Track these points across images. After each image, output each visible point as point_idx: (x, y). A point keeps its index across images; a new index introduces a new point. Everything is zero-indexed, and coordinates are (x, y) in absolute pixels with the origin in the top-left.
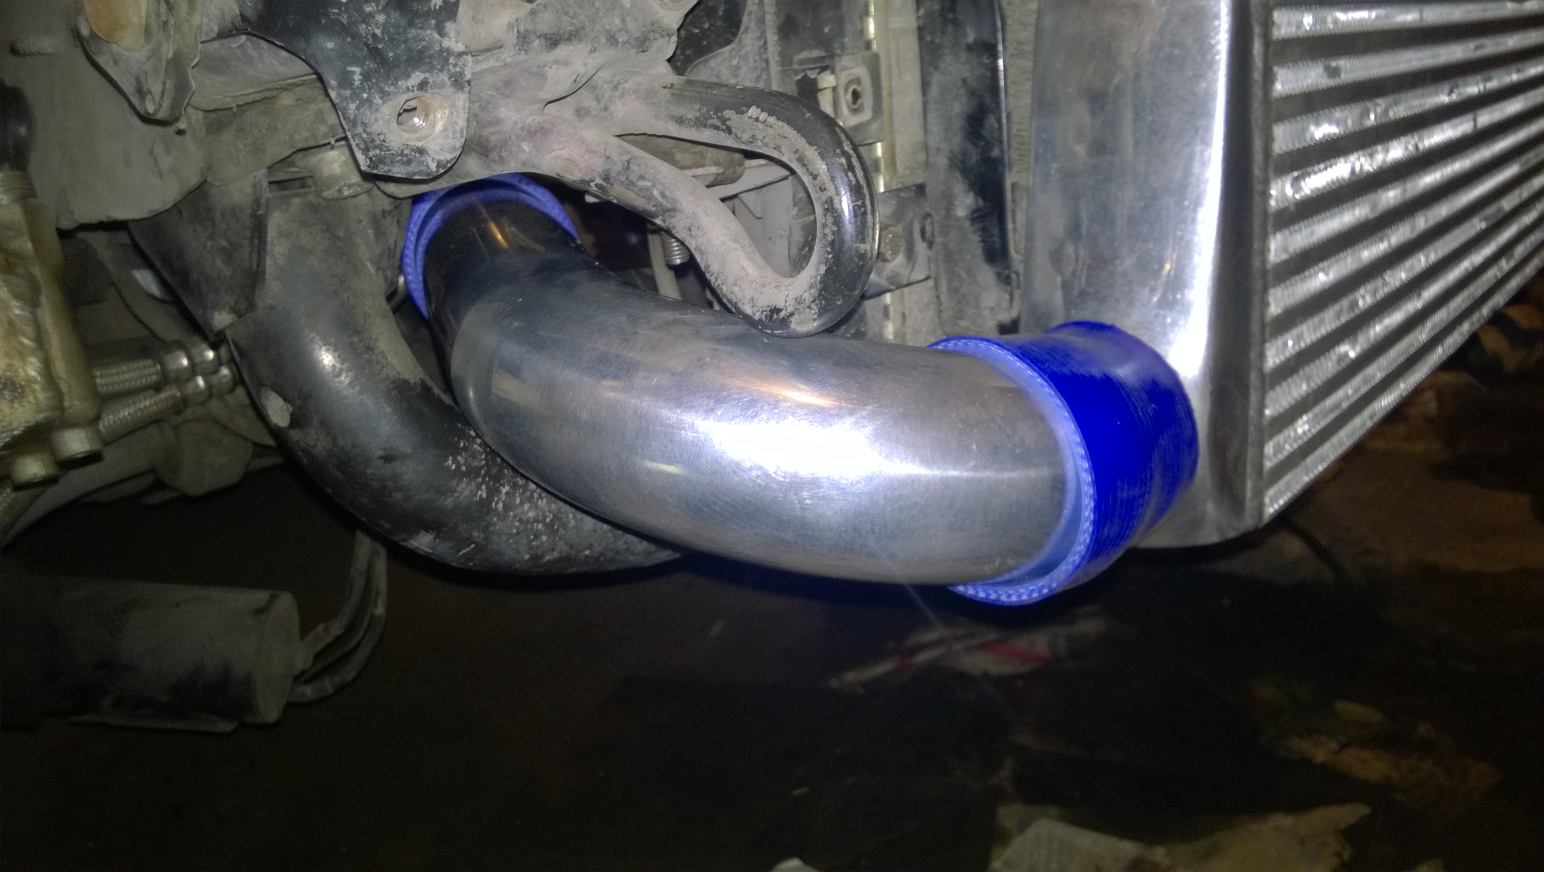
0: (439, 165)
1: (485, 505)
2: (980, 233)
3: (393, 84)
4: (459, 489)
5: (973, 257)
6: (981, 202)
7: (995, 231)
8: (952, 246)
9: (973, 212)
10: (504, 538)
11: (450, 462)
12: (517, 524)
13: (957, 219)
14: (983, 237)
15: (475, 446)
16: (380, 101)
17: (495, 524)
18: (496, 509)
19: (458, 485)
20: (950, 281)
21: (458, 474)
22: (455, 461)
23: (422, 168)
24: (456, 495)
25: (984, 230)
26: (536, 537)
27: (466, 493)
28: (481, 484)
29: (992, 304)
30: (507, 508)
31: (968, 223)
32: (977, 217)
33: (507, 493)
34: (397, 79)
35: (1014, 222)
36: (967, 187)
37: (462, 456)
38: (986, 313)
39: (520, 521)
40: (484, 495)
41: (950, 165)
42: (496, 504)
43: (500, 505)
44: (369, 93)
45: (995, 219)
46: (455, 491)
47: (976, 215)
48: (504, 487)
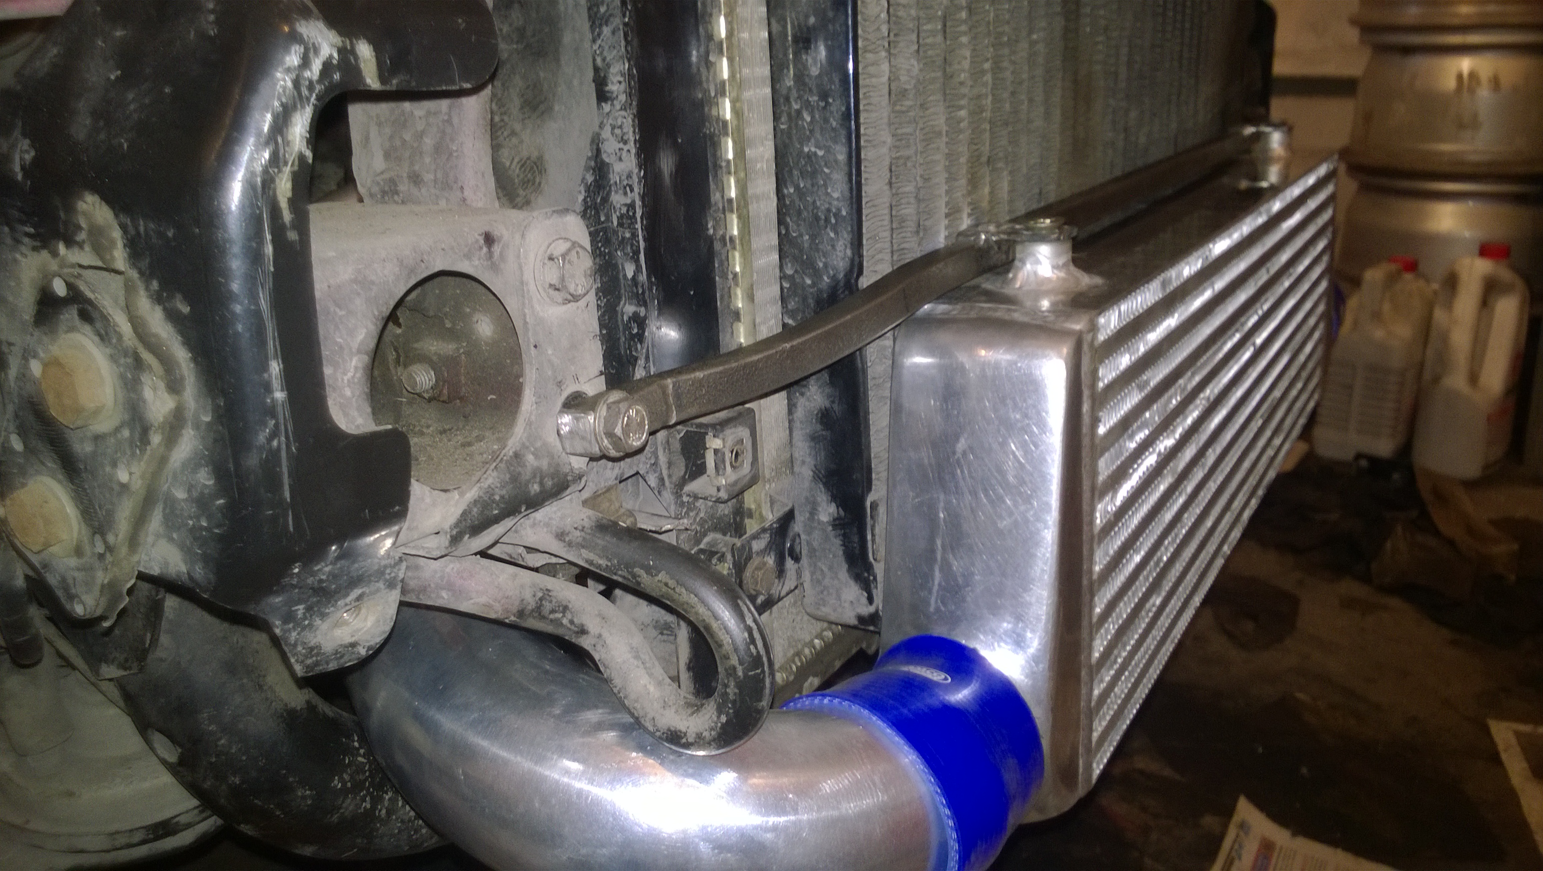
0: (369, 648)
1: (370, 815)
2: (841, 537)
3: (333, 606)
4: (344, 805)
5: (834, 556)
6: (842, 513)
7: (856, 539)
8: (815, 544)
9: (834, 520)
10: (385, 839)
11: (336, 782)
12: (399, 825)
13: (819, 522)
14: (843, 541)
15: (360, 759)
16: (320, 622)
17: (378, 829)
18: (380, 816)
19: (343, 802)
20: (813, 573)
21: (345, 791)
22: (341, 780)
23: (353, 656)
24: (342, 811)
25: (845, 536)
26: (416, 831)
27: (351, 808)
28: (365, 796)
29: (851, 599)
30: (389, 813)
31: (830, 528)
32: (838, 524)
33: (390, 799)
34: (336, 601)
35: (873, 535)
36: (830, 498)
37: (347, 773)
38: (847, 605)
39: (402, 822)
40: (368, 806)
41: (814, 477)
42: (380, 811)
43: (384, 812)
44: (311, 620)
45: (855, 529)
46: (340, 808)
47: (837, 522)
48: (387, 794)
